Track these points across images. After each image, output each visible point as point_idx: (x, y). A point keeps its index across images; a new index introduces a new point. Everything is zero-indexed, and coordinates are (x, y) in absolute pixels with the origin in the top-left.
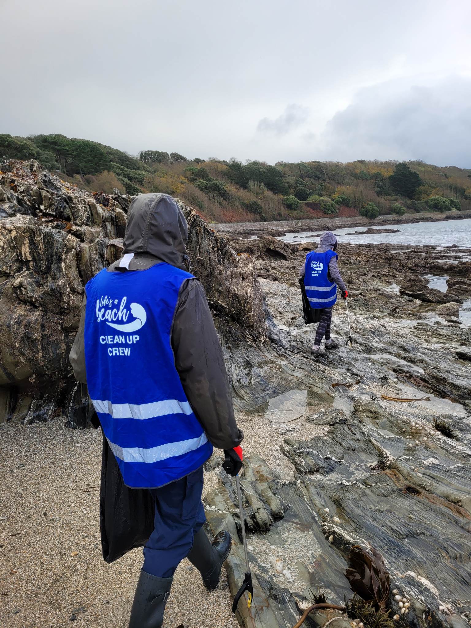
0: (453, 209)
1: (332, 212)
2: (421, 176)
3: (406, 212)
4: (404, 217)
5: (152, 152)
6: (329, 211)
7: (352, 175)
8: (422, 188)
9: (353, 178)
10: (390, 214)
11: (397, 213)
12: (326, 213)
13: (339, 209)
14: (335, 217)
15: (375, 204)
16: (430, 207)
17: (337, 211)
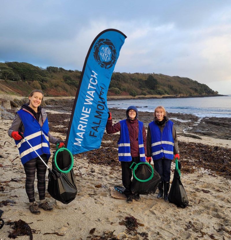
0: (166, 94)
1: (118, 94)
2: (158, 80)
3: (148, 95)
4: (146, 96)
5: (52, 67)
6: (117, 93)
7: (131, 79)
8: (157, 85)
9: (131, 80)
10: (141, 95)
11: (144, 95)
12: (116, 94)
13: (122, 93)
14: (119, 95)
15: (136, 91)
16: (157, 93)
17: (121, 93)
